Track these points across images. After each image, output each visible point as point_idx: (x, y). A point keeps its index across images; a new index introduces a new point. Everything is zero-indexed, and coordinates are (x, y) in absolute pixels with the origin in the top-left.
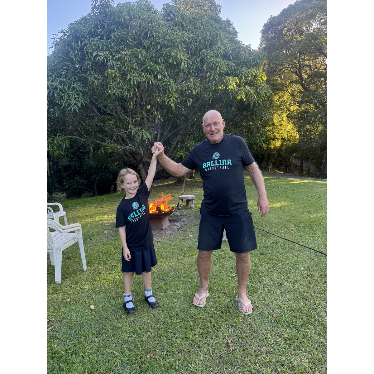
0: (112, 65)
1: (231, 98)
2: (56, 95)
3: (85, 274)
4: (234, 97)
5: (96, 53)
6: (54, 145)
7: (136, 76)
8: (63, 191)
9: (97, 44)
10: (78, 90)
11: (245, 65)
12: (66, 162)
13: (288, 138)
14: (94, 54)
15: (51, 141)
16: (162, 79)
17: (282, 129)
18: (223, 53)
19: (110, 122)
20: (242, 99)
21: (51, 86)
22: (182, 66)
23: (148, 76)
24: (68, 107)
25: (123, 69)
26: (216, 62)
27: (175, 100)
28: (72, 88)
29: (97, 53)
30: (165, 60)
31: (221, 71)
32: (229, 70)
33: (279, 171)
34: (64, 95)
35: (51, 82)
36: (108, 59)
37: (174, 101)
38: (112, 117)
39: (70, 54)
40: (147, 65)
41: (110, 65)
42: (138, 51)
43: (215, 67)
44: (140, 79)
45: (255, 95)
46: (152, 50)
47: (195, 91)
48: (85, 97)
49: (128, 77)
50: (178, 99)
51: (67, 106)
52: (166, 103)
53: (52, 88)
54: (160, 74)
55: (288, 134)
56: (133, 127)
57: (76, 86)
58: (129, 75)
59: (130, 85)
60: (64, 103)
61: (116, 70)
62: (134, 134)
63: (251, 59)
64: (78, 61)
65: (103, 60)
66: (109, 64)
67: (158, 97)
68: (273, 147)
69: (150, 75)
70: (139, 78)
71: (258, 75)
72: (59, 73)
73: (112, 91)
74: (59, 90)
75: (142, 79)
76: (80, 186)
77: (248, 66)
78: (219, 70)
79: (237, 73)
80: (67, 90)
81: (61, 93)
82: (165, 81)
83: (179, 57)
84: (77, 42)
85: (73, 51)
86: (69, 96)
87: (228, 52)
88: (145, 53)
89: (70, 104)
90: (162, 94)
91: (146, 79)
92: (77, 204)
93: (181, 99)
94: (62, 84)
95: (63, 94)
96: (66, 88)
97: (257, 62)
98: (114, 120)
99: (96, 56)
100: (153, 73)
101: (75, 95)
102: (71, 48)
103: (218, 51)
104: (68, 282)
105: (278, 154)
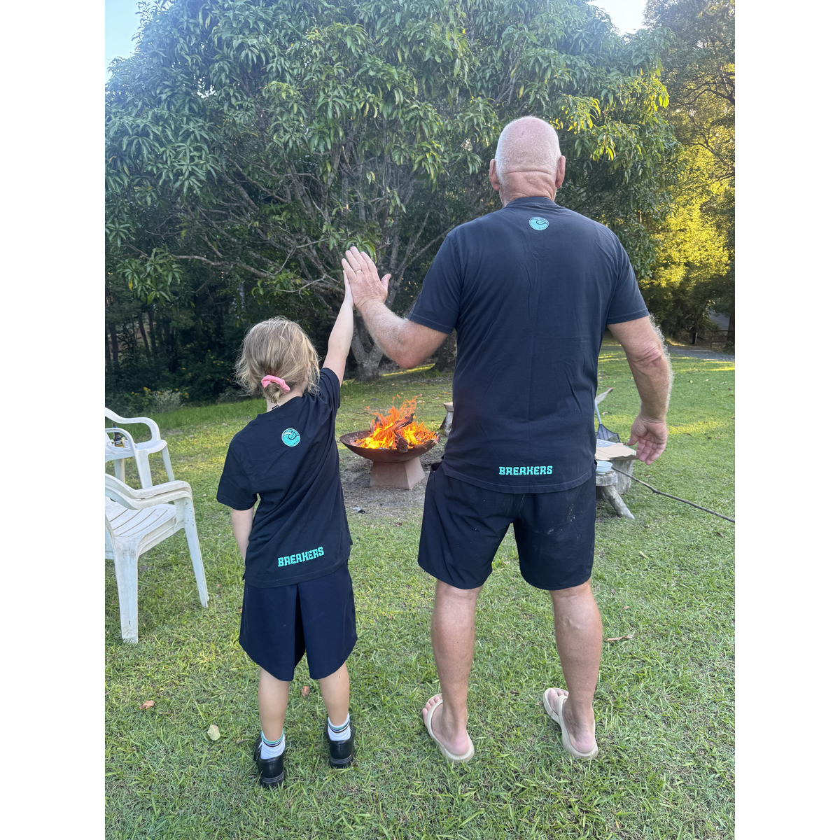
0: (280, 70)
1: (579, 153)
2: (145, 152)
3: (204, 616)
4: (586, 152)
5: (240, 41)
6: (147, 276)
7: (340, 98)
8: (180, 386)
9: (241, 18)
10: (199, 138)
11: (615, 67)
12: (186, 320)
13: (701, 262)
14: (236, 43)
15: (138, 267)
16: (406, 105)
17: (688, 240)
18: (560, 34)
19: (277, 218)
20: (605, 156)
21: (133, 130)
22: (457, 69)
23: (369, 94)
24: (176, 180)
25: (307, 78)
26: (542, 57)
27: (438, 159)
28: (184, 133)
29: (242, 38)
30: (412, 55)
31: (555, 80)
32: (575, 80)
33: (676, 343)
34: (165, 151)
35: (132, 119)
36: (271, 54)
37: (434, 160)
38: (283, 206)
39: (179, 47)
40: (368, 66)
41: (274, 70)
42: (345, 30)
43: (539, 71)
44: (349, 104)
45: (638, 146)
46: (380, 29)
47: (488, 134)
48: (217, 157)
49: (321, 100)
50: (446, 156)
51: (172, 178)
52: (416, 167)
53: (135, 132)
54: (400, 91)
55: (701, 252)
56: (332, 229)
57: (194, 128)
58: (322, 94)
59: (326, 122)
60: (165, 171)
61: (290, 82)
62: (334, 246)
63: (631, 52)
64: (197, 64)
65: (259, 58)
66: (272, 67)
67: (394, 150)
68: (664, 284)
69: (376, 95)
70: (347, 102)
71: (648, 95)
72: (154, 98)
73: (281, 138)
74: (152, 137)
75: (355, 105)
76: (218, 375)
77: (624, 68)
78: (551, 80)
79: (596, 88)
80: (171, 137)
81: (157, 145)
82: (413, 110)
83: (448, 44)
84: (195, 16)
85: (185, 39)
86: (178, 153)
87: (572, 31)
88: (361, 35)
89: (180, 173)
90: (405, 144)
91: (364, 106)
92: (204, 419)
93: (453, 155)
94: (160, 124)
95: (161, 147)
96: (169, 133)
97: (648, 60)
98: (287, 214)
99: (241, 47)
100: (382, 89)
101: (192, 150)
102: (180, 31)
103: (549, 30)
104: (155, 642)
105: (675, 301)
